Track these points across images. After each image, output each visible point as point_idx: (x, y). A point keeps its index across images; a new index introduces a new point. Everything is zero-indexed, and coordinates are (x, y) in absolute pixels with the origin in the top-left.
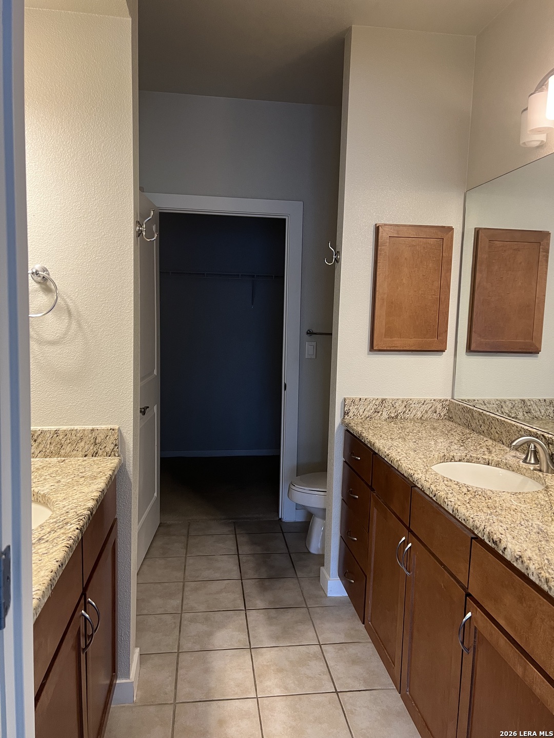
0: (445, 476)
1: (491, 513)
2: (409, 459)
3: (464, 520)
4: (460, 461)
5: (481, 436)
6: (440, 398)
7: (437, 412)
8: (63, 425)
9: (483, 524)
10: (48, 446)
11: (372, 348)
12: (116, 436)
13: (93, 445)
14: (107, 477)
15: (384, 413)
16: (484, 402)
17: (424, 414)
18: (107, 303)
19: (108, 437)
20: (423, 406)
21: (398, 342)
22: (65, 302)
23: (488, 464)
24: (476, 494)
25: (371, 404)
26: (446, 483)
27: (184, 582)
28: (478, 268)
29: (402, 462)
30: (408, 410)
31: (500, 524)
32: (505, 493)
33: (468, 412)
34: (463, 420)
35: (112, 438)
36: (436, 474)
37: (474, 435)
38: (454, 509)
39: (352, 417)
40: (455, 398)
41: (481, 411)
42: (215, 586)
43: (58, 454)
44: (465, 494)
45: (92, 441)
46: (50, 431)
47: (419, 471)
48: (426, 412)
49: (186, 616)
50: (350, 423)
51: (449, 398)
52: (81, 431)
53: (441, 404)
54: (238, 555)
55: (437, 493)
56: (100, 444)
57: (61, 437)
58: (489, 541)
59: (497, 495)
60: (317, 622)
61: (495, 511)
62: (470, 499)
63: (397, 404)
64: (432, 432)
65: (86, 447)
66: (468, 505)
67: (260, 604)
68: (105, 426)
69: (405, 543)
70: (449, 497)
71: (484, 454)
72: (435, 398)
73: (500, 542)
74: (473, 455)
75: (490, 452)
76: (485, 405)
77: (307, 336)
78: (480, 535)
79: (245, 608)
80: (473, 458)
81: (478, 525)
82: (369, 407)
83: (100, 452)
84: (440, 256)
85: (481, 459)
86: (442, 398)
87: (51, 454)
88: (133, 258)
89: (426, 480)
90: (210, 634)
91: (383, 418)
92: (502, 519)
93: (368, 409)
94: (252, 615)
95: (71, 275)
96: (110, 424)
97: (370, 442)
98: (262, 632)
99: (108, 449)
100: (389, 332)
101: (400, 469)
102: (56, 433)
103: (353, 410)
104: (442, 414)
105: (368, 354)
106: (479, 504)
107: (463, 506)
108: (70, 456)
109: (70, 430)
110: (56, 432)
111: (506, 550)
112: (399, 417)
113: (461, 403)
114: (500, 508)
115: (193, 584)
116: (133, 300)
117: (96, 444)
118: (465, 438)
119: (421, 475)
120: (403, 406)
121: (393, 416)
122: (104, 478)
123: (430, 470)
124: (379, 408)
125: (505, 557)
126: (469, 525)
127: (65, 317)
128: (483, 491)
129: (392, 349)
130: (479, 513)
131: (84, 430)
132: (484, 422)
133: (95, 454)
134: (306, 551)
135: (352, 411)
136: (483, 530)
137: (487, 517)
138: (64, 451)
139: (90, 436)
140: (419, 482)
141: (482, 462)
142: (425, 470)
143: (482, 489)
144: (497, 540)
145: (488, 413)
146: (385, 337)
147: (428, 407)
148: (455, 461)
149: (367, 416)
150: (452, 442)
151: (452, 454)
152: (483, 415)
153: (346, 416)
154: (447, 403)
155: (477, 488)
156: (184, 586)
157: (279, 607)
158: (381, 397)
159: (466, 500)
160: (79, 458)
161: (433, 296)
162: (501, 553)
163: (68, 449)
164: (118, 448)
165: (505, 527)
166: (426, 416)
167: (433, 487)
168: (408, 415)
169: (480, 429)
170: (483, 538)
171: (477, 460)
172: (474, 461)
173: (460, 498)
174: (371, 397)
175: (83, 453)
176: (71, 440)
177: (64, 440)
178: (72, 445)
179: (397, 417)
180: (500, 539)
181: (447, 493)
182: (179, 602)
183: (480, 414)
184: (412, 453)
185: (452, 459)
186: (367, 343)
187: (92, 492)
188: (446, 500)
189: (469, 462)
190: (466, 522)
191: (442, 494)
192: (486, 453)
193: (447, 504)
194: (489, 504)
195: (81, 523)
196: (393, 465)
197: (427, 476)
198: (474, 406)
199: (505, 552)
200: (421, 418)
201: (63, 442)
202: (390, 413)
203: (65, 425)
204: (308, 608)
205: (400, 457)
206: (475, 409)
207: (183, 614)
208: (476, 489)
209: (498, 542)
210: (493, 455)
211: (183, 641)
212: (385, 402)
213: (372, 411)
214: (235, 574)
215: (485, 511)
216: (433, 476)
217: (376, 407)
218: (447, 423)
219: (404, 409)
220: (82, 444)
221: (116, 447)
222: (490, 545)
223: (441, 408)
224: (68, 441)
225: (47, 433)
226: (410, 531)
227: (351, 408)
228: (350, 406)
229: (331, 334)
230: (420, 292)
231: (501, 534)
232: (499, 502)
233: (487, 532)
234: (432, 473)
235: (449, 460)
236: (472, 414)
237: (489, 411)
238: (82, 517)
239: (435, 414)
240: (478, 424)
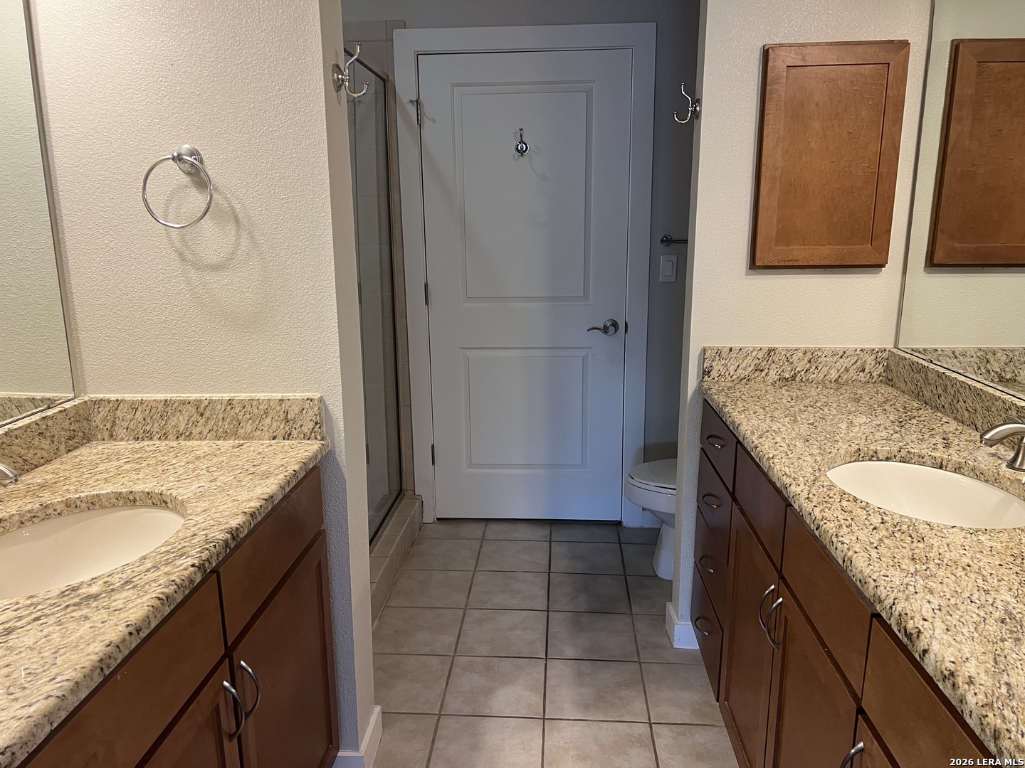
0: (847, 491)
1: (916, 571)
2: (791, 456)
3: (860, 581)
4: (887, 459)
5: (939, 414)
6: (873, 347)
7: (867, 371)
8: (240, 392)
9: (893, 596)
10: (220, 423)
11: (755, 264)
12: (316, 409)
13: (283, 422)
14: (287, 474)
15: (771, 372)
16: (953, 353)
17: (843, 372)
18: (291, 202)
19: (304, 411)
20: (842, 360)
21: (799, 253)
22: (229, 203)
23: (941, 468)
24: (898, 528)
25: (749, 358)
26: (845, 504)
27: (465, 609)
28: (954, 113)
29: (776, 461)
30: (814, 368)
31: (929, 597)
32: (954, 529)
33: (919, 372)
34: (909, 384)
35: (311, 412)
36: (831, 486)
37: (926, 413)
38: (846, 559)
39: (716, 379)
40: (899, 347)
41: (942, 370)
42: (506, 619)
43: (235, 435)
44: (875, 528)
45: (282, 417)
46: (220, 401)
47: (801, 479)
48: (847, 370)
49: (461, 660)
50: (710, 389)
51: (890, 346)
52: (265, 402)
53: (874, 357)
54: (549, 573)
55: (822, 523)
56: (294, 421)
57: (237, 411)
58: (899, 631)
59: (939, 534)
60: (651, 688)
61: (924, 567)
62: (881, 540)
63: (795, 357)
64: (849, 405)
65: (275, 425)
66: (874, 554)
67: (570, 652)
68: (301, 394)
69: (775, 594)
70: (840, 534)
71: (934, 449)
72: (863, 347)
73: (918, 636)
74: (913, 451)
75: (947, 446)
76: (956, 357)
77: (662, 247)
78: (884, 615)
79: (546, 656)
80: (912, 456)
81: (883, 596)
82: (746, 361)
83: (295, 433)
84: (882, 97)
85: (927, 457)
86: (876, 346)
87: (225, 436)
88: (325, 127)
89: (808, 498)
90: (489, 692)
91: (770, 380)
92: (935, 586)
93: (744, 365)
94: (556, 668)
95: (234, 159)
96: (308, 391)
97: (733, 422)
98: (565, 696)
99: (305, 429)
100: (784, 236)
101: (770, 474)
102: (230, 404)
103: (717, 366)
104: (875, 374)
105: (747, 274)
106: (896, 550)
107: (863, 554)
108: (252, 438)
109: (249, 400)
110: (230, 402)
111: (927, 655)
112: (797, 379)
113: (908, 356)
114: (937, 561)
115: (477, 613)
116: (329, 196)
117: (288, 422)
118: (907, 418)
119: (802, 486)
120: (806, 360)
121: (787, 376)
122: (281, 476)
123: (822, 478)
124: (763, 364)
125: (925, 667)
126: (868, 593)
127: (231, 227)
128: (913, 524)
129: (787, 264)
130: (891, 571)
131: (269, 400)
132: (945, 391)
133: (288, 436)
134: (652, 574)
135: (716, 368)
136: (891, 608)
137: (906, 581)
138: (243, 431)
139: (278, 408)
140: (797, 501)
141: (929, 463)
142: (812, 478)
143: (911, 519)
144: (913, 632)
145: (954, 375)
146: (776, 245)
147: (850, 361)
148: (879, 460)
149: (742, 376)
150: (880, 425)
151: (872, 447)
152: (944, 377)
153: (706, 377)
154: (885, 355)
155: (901, 516)
156: (464, 614)
157: (596, 659)
158: (766, 346)
159: (872, 540)
160: (265, 442)
161: (867, 170)
162: (918, 659)
163: (249, 428)
164: (320, 427)
165: (936, 602)
166: (846, 377)
167: (817, 511)
168: (815, 375)
169: (939, 401)
170: (888, 622)
171: (921, 460)
172: (913, 461)
173: (862, 537)
174: (750, 345)
175: (271, 434)
176: (252, 415)
177: (242, 414)
178: (254, 422)
179: (793, 378)
180: (920, 632)
181: (840, 526)
182: (454, 639)
183: (940, 375)
184: (800, 444)
185: (874, 456)
186: (745, 256)
187: (250, 500)
188: (834, 539)
189: (904, 462)
190: (862, 586)
191: (830, 527)
192: (940, 446)
193: (835, 546)
194: (917, 551)
195: (205, 555)
196: (761, 464)
197: (813, 491)
198: (931, 362)
199: (925, 659)
200: (836, 381)
201: (240, 417)
202: (783, 371)
203: (243, 392)
204: (640, 663)
205: (775, 453)
206: (932, 366)
207: (456, 657)
208: (898, 520)
209: (915, 635)
210: (951, 451)
211: (449, 698)
212: (775, 354)
213: (750, 369)
214: (541, 603)
215: (903, 567)
216: (825, 489)
217: (757, 361)
218: (884, 389)
219: (808, 366)
220: (268, 420)
221: (318, 426)
222: (901, 638)
223: (873, 363)
224: (248, 416)
225: (218, 403)
226: (782, 577)
227: (714, 364)
228: (713, 361)
229: (686, 241)
230: (842, 164)
231: (925, 620)
232: (939, 548)
233: (897, 613)
234: (825, 484)
235: (868, 458)
236: (926, 375)
237: (956, 370)
238: (211, 545)
239: (861, 374)
240: (935, 392)
